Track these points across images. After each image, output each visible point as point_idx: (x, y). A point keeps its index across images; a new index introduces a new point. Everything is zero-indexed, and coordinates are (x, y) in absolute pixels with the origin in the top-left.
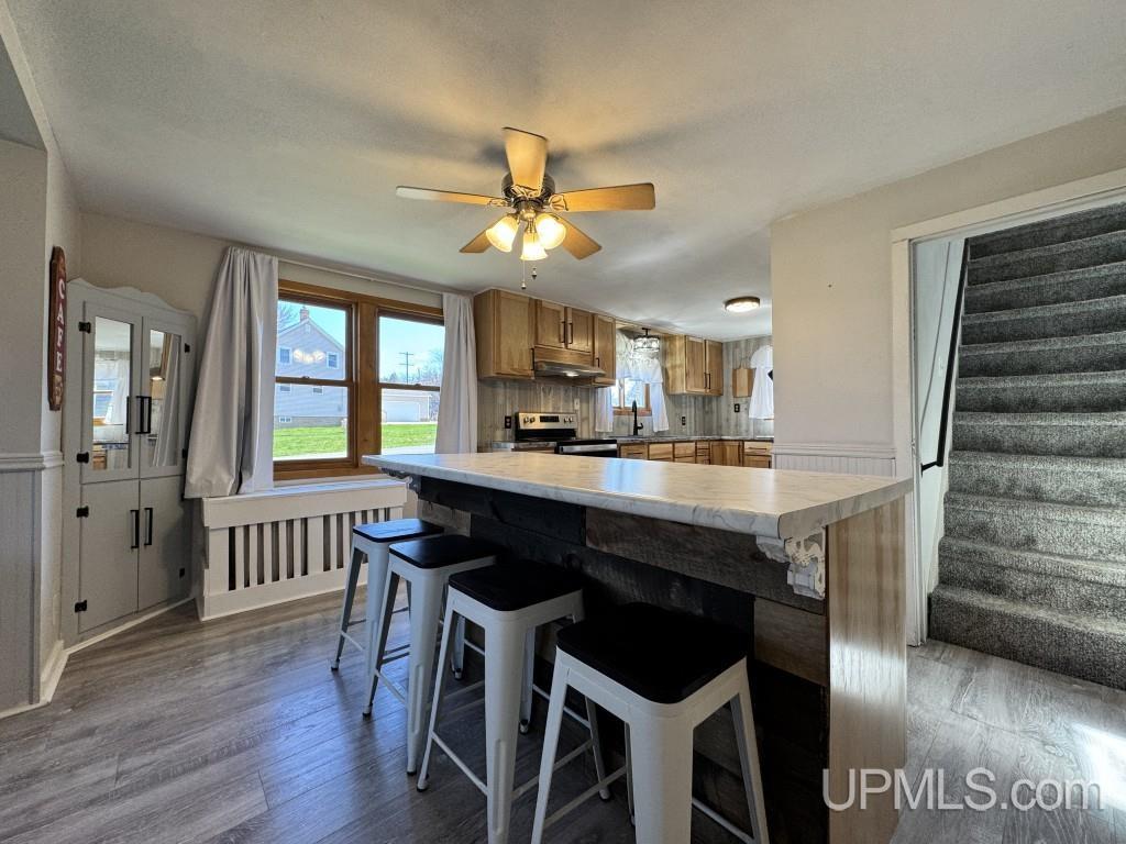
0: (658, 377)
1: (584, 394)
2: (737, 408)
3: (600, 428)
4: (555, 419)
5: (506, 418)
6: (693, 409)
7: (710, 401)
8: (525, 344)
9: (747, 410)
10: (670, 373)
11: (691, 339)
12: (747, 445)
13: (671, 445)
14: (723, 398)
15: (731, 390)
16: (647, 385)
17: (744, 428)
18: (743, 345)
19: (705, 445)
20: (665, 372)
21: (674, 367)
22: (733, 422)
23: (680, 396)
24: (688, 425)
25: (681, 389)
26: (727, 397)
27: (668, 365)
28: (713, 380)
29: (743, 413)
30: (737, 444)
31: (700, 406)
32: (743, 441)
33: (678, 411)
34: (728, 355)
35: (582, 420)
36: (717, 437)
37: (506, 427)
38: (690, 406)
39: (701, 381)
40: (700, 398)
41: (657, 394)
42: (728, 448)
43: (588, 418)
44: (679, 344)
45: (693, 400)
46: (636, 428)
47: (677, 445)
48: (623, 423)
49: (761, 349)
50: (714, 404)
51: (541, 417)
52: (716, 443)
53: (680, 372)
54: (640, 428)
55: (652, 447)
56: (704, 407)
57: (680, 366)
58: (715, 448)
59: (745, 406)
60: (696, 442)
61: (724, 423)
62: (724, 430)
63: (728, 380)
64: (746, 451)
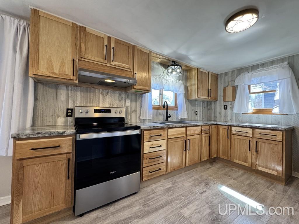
0: (182, 90)
1: (134, 97)
2: (226, 107)
3: (143, 116)
4: (108, 111)
5: (68, 110)
6: (201, 108)
7: (211, 104)
8: (68, 56)
9: (232, 108)
10: (189, 88)
11: (201, 70)
12: (233, 129)
13: (184, 129)
14: (218, 102)
15: (222, 98)
16: (176, 94)
17: (229, 117)
18: (230, 74)
19: (207, 128)
20: (186, 88)
21: (191, 85)
22: (223, 114)
23: (195, 100)
24: (199, 115)
25: (194, 96)
26: (220, 101)
27: (188, 84)
28: (213, 92)
29: (229, 110)
30: (226, 127)
31: (206, 105)
32: (231, 126)
33: (193, 108)
34: (221, 80)
35: (132, 112)
36: (214, 123)
37: (67, 116)
38: (200, 106)
39: (206, 92)
40: (206, 102)
41: (181, 99)
42: (221, 129)
43: (136, 111)
44: (194, 73)
45: (201, 103)
46: (167, 117)
47: (188, 128)
48: (160, 114)
49: (241, 75)
50: (213, 105)
51: (95, 110)
52: (213, 126)
53: (194, 88)
54: (170, 117)
55: (170, 130)
56: (207, 106)
57: (194, 84)
58: (213, 129)
59: (230, 106)
60: (201, 126)
61: (218, 114)
62: (218, 119)
63: (221, 92)
64: (233, 132)
